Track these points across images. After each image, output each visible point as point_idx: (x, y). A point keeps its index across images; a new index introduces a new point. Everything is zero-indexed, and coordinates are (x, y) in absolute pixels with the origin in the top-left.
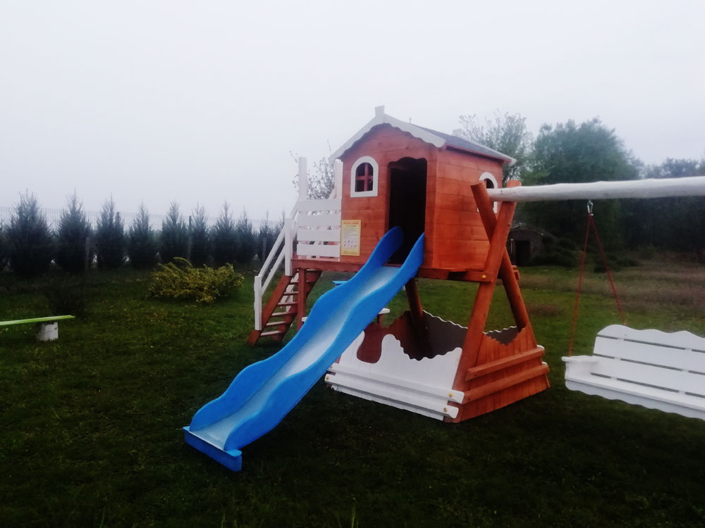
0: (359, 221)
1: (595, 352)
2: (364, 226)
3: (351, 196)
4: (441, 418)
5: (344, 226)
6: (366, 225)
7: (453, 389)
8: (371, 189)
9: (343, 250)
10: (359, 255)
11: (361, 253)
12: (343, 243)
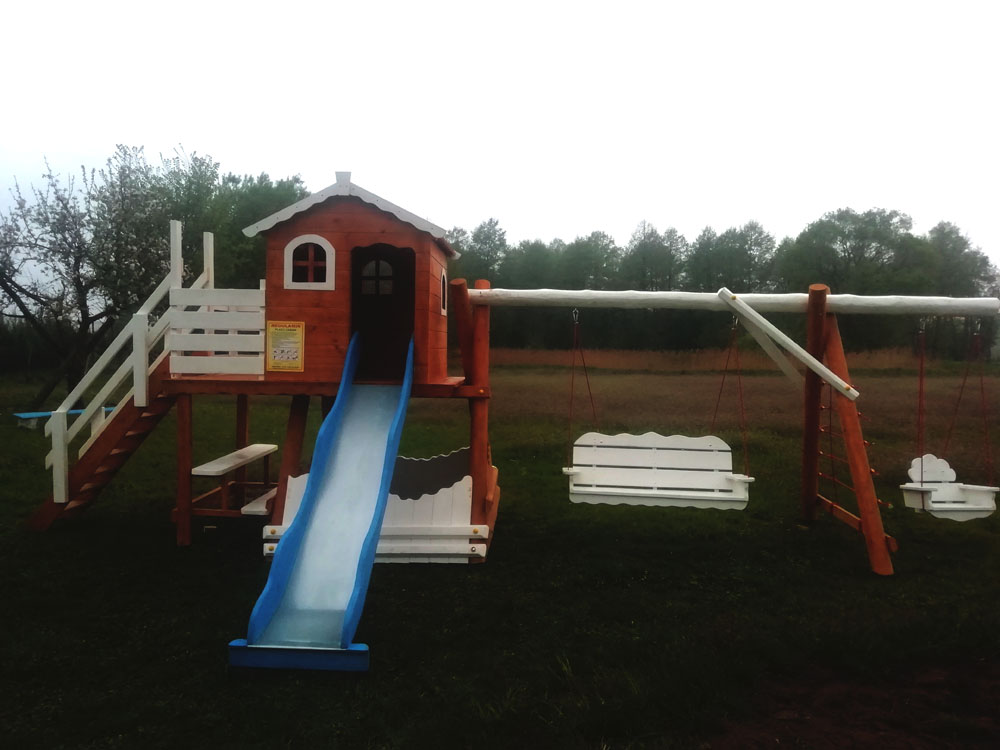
0: (303, 324)
1: (574, 462)
2: (309, 332)
3: (285, 287)
4: (465, 561)
5: (271, 329)
6: (314, 328)
7: (471, 524)
8: (324, 280)
9: (271, 363)
10: (302, 371)
11: (307, 368)
12: (270, 354)
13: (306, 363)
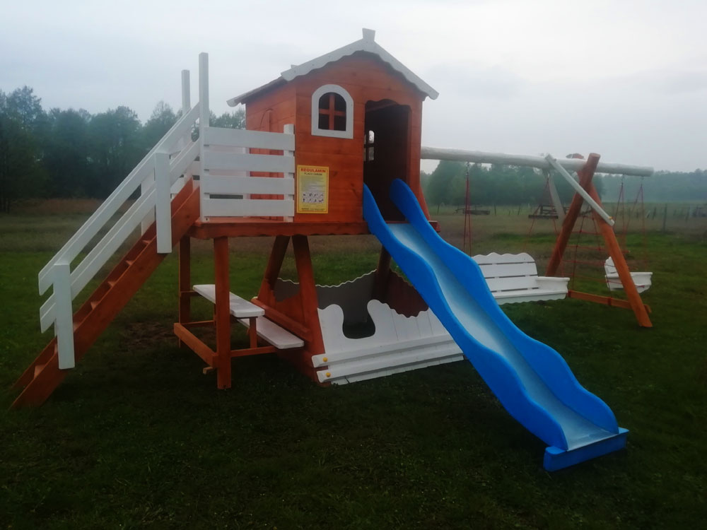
0: (327, 169)
2: (333, 176)
3: (313, 133)
5: (300, 173)
6: (337, 174)
9: (300, 206)
10: (327, 212)
11: (330, 210)
12: (300, 197)
13: (330, 205)
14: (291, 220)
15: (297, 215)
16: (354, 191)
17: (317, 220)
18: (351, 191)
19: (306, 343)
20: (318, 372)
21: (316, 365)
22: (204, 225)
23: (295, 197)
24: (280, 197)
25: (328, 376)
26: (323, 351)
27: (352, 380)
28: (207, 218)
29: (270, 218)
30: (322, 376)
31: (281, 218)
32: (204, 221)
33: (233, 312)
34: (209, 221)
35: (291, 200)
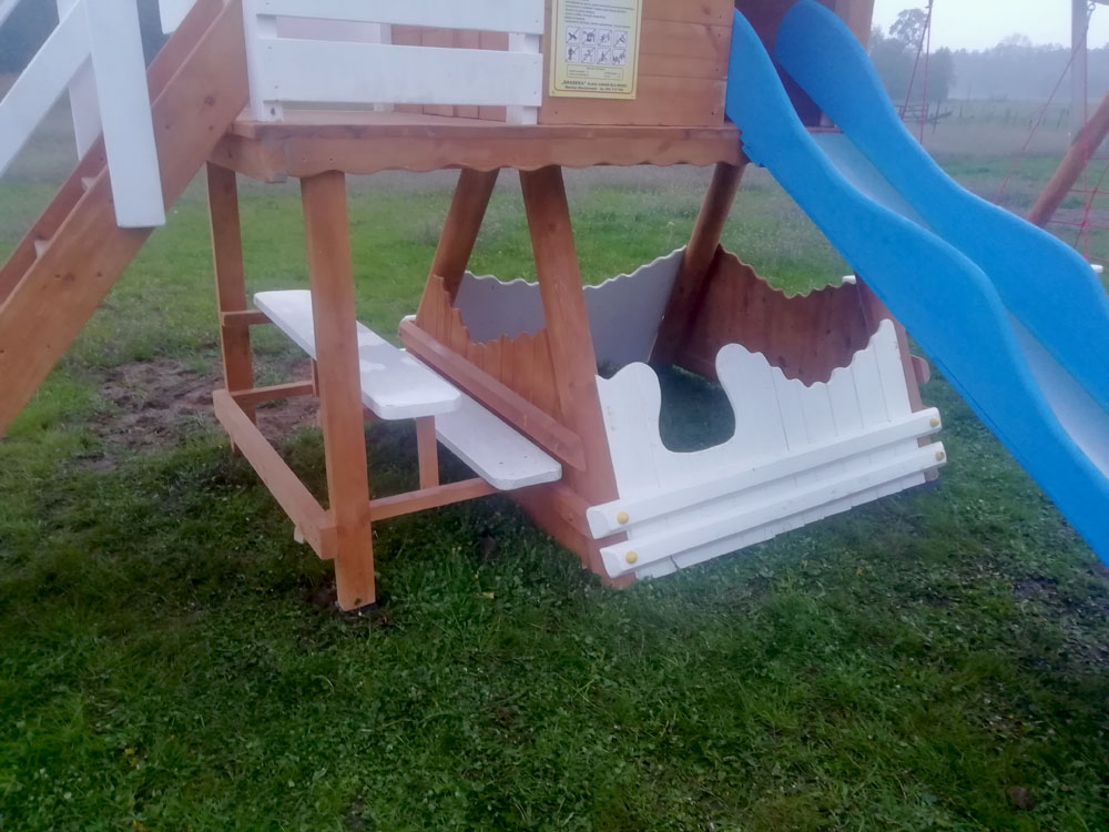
4: (921, 480)
7: (913, 411)
9: (561, 72)
10: (633, 96)
11: (641, 90)
12: (560, 46)
13: (643, 72)
14: (529, 120)
15: (551, 103)
16: (709, 28)
17: (604, 121)
18: (701, 30)
19: (567, 470)
20: (603, 551)
21: (597, 530)
22: (263, 131)
23: (544, 42)
24: (497, 41)
25: (631, 562)
26: (612, 495)
27: (684, 563)
28: (272, 105)
29: (456, 111)
30: (614, 561)
31: (499, 112)
32: (264, 116)
33: (371, 401)
34: (280, 117)
35: (531, 52)
